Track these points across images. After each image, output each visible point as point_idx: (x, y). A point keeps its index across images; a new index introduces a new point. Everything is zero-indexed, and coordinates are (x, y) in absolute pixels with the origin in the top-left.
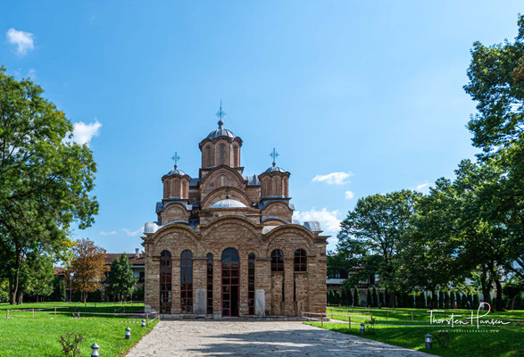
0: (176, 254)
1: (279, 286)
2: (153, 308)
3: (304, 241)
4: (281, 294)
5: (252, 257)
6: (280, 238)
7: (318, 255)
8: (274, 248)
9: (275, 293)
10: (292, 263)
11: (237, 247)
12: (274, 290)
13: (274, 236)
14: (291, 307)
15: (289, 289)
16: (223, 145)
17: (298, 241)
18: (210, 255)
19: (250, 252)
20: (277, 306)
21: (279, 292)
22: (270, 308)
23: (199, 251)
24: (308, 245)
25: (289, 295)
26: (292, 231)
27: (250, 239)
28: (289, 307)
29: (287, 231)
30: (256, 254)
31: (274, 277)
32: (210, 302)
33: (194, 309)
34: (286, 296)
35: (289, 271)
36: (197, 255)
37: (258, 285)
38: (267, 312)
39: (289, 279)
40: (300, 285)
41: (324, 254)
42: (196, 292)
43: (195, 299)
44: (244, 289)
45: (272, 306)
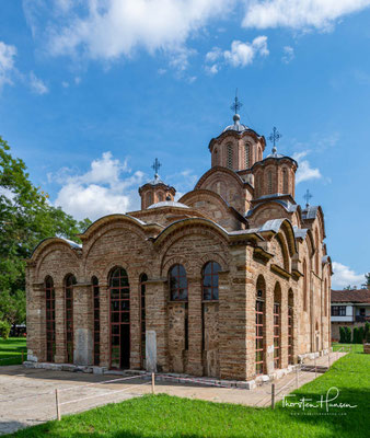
0: (59, 281)
1: (179, 324)
2: (35, 353)
3: (216, 248)
4: (182, 338)
5: (144, 277)
6: (179, 245)
7: (233, 269)
8: (171, 263)
9: (175, 337)
10: (198, 286)
11: (124, 266)
12: (173, 331)
13: (169, 243)
14: (198, 360)
15: (195, 330)
17: (207, 248)
18: (95, 280)
19: (141, 271)
20: (178, 357)
21: (179, 335)
22: (163, 361)
24: (221, 254)
25: (194, 340)
26: (195, 230)
27: (140, 252)
28: (194, 360)
29: (187, 232)
30: (148, 274)
31: (173, 311)
33: (75, 358)
34: (190, 340)
35: (195, 300)
36: (81, 280)
37: (148, 323)
38: (159, 369)
39: (194, 313)
40: (211, 324)
41: (242, 268)
42: (77, 333)
43: (76, 342)
44: (134, 331)
45: (170, 359)
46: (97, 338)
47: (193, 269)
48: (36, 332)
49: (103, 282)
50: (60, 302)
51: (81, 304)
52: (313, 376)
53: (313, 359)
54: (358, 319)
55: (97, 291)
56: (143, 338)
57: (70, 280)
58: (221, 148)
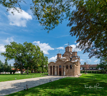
0: (52, 66)
1: (67, 71)
3: (72, 64)
5: (63, 66)
6: (68, 63)
8: (67, 65)
11: (61, 65)
14: (69, 74)
15: (69, 71)
16: (68, 48)
18: (57, 66)
23: (56, 66)
25: (69, 72)
27: (63, 64)
32: (57, 73)
33: (55, 75)
35: (69, 68)
36: (55, 66)
37: (64, 71)
38: (65, 75)
39: (69, 70)
40: (71, 71)
41: (74, 66)
42: (55, 72)
43: (55, 73)
44: (62, 72)
45: (66, 74)
46: (57, 72)
47: (69, 66)
48: (49, 72)
49: (58, 66)
50: (52, 69)
51: (56, 69)
52: (79, 76)
53: (79, 75)
54: (83, 70)
55: (57, 68)
56: (63, 73)
57: (54, 66)
58: (67, 49)
